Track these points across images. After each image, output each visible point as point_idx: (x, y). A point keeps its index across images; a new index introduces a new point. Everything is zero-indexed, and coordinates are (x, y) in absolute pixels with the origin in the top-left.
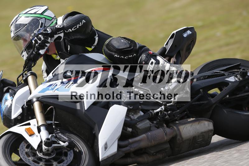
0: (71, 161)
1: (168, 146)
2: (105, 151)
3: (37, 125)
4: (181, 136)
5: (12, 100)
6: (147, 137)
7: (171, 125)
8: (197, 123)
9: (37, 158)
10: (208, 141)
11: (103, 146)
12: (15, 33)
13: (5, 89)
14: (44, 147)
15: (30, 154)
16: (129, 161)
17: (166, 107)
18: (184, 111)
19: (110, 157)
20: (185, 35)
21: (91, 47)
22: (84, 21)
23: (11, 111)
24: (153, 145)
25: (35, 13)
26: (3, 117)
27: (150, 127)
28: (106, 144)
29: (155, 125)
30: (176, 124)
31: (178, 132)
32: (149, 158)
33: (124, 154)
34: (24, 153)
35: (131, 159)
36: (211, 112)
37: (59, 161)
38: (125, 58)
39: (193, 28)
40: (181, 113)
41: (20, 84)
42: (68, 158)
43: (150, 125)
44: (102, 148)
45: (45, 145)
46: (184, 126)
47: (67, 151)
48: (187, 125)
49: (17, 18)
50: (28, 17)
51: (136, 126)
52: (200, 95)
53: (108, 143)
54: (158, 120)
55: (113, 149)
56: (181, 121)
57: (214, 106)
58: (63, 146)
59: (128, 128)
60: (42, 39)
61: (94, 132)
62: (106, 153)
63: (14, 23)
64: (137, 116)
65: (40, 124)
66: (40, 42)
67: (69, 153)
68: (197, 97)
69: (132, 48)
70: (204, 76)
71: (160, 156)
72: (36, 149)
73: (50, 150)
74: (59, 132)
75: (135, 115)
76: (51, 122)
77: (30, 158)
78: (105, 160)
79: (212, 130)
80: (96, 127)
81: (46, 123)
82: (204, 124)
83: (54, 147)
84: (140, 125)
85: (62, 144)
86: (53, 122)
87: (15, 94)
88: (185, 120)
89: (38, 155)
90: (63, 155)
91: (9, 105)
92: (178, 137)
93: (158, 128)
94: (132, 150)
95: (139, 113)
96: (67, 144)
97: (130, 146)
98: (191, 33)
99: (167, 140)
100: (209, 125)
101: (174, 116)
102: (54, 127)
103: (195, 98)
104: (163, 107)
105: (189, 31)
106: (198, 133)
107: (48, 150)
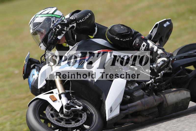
0: (85, 121)
1: (157, 109)
2: (111, 113)
3: (58, 94)
4: (167, 102)
5: (38, 74)
6: (142, 102)
7: (159, 93)
8: (178, 92)
9: (59, 119)
10: (187, 106)
11: (109, 109)
12: (33, 30)
13: (32, 66)
14: (65, 110)
15: (54, 115)
16: (128, 121)
17: (155, 80)
18: (169, 83)
19: (114, 118)
20: (165, 25)
21: (92, 36)
22: (89, 14)
23: (38, 83)
24: (146, 109)
25: (48, 14)
26: (31, 87)
27: (144, 95)
28: (111, 108)
29: (147, 93)
30: (162, 93)
31: (164, 99)
32: (142, 119)
33: (125, 116)
34: (49, 114)
35: (129, 120)
36: (188, 84)
37: (76, 121)
38: (124, 40)
39: (170, 20)
40: (166, 85)
41: (43, 62)
42: (83, 118)
43: (143, 93)
44: (108, 111)
45: (66, 108)
46: (169, 94)
47: (81, 113)
48: (170, 93)
49: (34, 18)
50: (42, 17)
51: (133, 94)
52: (180, 71)
53: (112, 107)
54: (149, 90)
55: (117, 112)
56: (166, 91)
57: (191, 79)
58: (79, 109)
59: (127, 96)
60: (60, 27)
61: (101, 99)
62: (112, 114)
63: (32, 22)
64: (134, 87)
65: (61, 92)
66: (58, 30)
67: (83, 114)
68: (178, 72)
69: (129, 33)
70: (181, 57)
71: (151, 117)
72: (58, 111)
73: (69, 112)
74: (75, 98)
75: (132, 86)
76: (69, 91)
77: (54, 118)
78: (110, 120)
79: (190, 98)
80: (103, 95)
81: (65, 92)
82: (184, 93)
83: (72, 110)
84: (136, 94)
85: (78, 107)
86: (70, 91)
87: (40, 69)
88: (170, 90)
89: (60, 116)
90: (79, 116)
91: (36, 78)
92: (165, 103)
93: (149, 96)
94: (130, 112)
95: (135, 84)
96: (81, 108)
97: (128, 109)
98: (169, 24)
99: (156, 105)
100: (187, 94)
101: (161, 86)
102: (71, 95)
103: (177, 73)
104: (153, 80)
105: (167, 22)
106: (179, 100)
107: (68, 112)
